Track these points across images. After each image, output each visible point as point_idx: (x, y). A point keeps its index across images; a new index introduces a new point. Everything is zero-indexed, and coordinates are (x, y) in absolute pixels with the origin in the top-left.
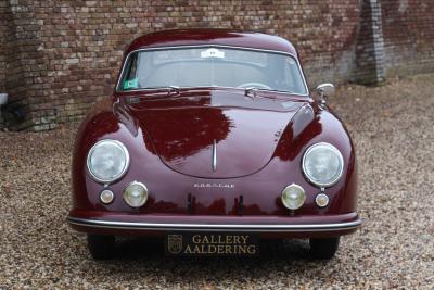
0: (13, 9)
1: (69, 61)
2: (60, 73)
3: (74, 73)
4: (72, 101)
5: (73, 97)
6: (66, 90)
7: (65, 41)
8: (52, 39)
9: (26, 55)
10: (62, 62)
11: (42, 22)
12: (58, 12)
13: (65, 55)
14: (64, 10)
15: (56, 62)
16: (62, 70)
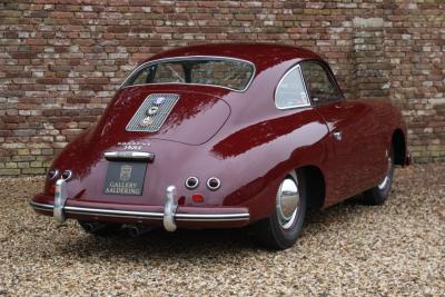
0: (357, 47)
1: (433, 101)
2: (420, 113)
3: (440, 113)
4: (437, 141)
5: (440, 137)
6: (429, 130)
7: (427, 79)
8: (410, 78)
9: (367, 92)
10: (424, 101)
11: (398, 61)
12: (419, 51)
13: (428, 94)
14: (427, 49)
15: (416, 101)
16: (423, 109)
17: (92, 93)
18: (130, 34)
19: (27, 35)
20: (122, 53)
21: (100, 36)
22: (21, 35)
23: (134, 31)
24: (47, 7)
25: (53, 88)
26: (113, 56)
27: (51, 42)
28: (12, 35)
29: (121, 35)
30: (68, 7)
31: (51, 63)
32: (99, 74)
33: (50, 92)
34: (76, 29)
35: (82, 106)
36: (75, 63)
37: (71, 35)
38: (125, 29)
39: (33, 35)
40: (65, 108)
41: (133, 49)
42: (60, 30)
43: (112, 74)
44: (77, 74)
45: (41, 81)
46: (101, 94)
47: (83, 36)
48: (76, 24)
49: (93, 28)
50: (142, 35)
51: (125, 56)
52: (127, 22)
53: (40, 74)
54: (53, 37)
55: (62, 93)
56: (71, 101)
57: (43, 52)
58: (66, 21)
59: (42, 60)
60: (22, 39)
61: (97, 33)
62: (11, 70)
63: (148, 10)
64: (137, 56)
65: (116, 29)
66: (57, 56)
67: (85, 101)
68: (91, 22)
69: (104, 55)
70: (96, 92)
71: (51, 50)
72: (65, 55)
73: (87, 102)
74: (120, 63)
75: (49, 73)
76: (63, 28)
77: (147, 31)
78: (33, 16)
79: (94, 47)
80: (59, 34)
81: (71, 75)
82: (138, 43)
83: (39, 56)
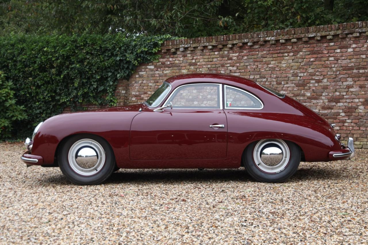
17: (334, 104)
18: (354, 71)
19: (302, 75)
20: (350, 82)
21: (338, 73)
22: (300, 75)
23: (356, 69)
24: (312, 60)
25: (314, 101)
26: (345, 83)
27: (314, 77)
28: (295, 75)
29: (349, 72)
30: (321, 58)
31: (314, 88)
32: (338, 94)
33: (313, 103)
34: (326, 70)
35: (329, 111)
36: (325, 88)
37: (323, 73)
38: (352, 68)
39: (305, 74)
40: (320, 112)
41: (356, 79)
42: (318, 71)
43: (345, 94)
44: (327, 94)
45: (309, 98)
46: (339, 104)
47: (329, 73)
48: (326, 67)
49: (334, 69)
50: (361, 71)
51: (352, 83)
52: (353, 64)
53: (309, 94)
54: (315, 75)
55: (319, 104)
56: (324, 108)
57: (309, 83)
58: (321, 66)
59: (310, 87)
60: (300, 77)
61: (337, 71)
62: (296, 92)
63: (364, 56)
64: (358, 83)
65: (347, 68)
66: (316, 85)
67: (331, 108)
68: (333, 66)
69: (340, 83)
70: (336, 103)
71: (314, 82)
72: (320, 84)
73: (332, 109)
74: (349, 87)
75: (313, 94)
76: (320, 70)
77: (364, 68)
78: (305, 65)
79: (335, 79)
80: (317, 74)
81: (324, 94)
82: (359, 76)
83: (308, 85)
